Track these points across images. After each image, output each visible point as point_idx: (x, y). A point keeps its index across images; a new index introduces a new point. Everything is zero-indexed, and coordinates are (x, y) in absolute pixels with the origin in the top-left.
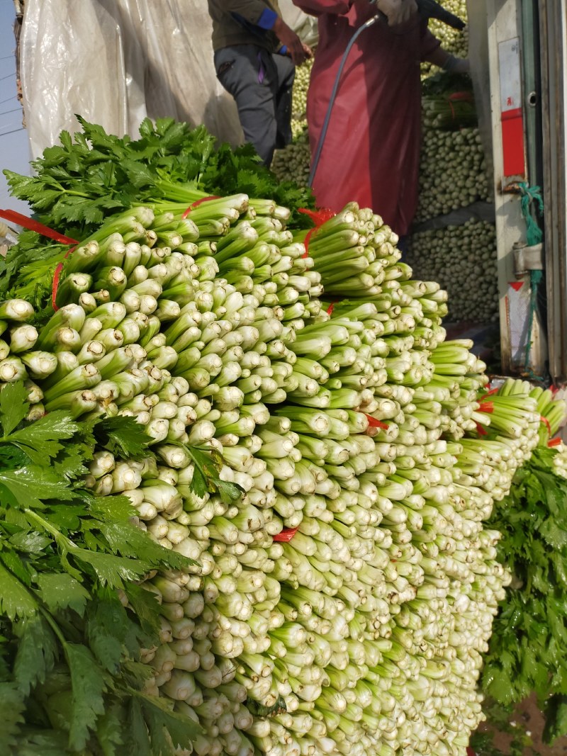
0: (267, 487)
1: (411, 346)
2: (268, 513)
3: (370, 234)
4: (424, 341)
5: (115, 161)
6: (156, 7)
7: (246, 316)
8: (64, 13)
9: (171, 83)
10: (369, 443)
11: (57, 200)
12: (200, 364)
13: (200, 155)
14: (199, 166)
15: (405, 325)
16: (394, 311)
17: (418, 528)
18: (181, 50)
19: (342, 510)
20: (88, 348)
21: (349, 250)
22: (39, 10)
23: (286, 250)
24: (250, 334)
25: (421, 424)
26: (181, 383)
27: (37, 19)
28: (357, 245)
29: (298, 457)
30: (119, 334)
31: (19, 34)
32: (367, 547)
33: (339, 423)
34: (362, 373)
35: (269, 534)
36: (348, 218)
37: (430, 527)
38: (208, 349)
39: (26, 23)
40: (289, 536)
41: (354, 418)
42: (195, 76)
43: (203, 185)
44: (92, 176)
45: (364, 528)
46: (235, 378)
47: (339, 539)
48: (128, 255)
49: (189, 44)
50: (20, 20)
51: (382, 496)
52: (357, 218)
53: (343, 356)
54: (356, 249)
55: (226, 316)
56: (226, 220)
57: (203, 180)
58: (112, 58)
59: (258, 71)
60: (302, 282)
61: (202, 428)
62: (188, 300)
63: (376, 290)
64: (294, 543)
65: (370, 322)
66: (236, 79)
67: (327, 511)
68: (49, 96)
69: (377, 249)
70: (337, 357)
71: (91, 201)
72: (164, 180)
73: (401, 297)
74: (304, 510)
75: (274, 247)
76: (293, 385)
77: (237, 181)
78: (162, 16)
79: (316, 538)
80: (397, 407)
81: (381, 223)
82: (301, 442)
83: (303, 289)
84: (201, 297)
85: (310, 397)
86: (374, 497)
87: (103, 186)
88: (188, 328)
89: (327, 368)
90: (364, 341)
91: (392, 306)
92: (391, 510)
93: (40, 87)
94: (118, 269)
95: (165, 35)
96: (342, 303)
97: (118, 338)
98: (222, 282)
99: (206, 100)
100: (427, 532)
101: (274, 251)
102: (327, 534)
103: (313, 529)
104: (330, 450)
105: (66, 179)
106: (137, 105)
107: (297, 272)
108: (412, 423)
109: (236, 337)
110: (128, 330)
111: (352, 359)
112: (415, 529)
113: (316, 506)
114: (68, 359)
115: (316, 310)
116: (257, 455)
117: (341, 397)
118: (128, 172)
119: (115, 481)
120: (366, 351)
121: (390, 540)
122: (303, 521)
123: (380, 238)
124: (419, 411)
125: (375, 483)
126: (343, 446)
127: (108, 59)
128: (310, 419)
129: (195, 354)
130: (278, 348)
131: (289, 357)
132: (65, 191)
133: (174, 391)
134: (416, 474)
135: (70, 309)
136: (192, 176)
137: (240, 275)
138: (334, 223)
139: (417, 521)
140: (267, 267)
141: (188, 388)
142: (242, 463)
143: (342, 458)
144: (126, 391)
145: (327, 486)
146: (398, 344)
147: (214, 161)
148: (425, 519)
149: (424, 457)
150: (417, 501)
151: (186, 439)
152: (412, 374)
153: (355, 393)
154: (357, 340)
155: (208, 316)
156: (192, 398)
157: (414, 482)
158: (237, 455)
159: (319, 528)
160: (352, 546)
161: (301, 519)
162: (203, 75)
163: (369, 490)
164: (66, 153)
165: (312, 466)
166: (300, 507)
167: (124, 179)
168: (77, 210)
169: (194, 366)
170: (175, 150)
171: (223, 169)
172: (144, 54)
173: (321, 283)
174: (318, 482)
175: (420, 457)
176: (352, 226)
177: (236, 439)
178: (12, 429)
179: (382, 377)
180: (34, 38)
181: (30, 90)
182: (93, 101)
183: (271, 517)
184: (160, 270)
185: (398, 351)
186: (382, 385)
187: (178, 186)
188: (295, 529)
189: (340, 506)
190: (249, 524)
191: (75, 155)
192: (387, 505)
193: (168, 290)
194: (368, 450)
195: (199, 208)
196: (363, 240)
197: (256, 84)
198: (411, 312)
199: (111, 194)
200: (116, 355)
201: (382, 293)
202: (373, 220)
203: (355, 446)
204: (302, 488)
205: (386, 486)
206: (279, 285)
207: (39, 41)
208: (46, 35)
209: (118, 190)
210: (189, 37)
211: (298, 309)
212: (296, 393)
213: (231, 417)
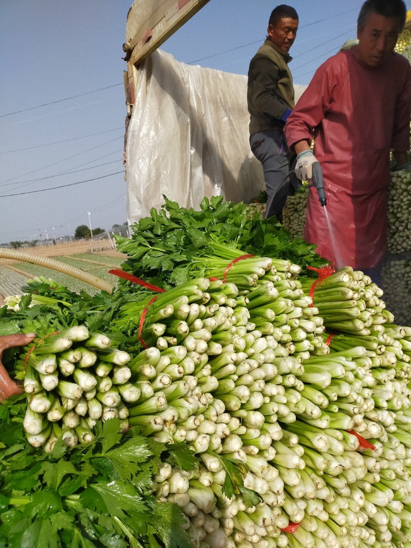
0: (278, 492)
1: (393, 377)
2: (277, 511)
3: (362, 291)
4: (403, 373)
5: (184, 229)
6: (213, 105)
7: (268, 357)
8: (156, 112)
9: (219, 152)
10: (359, 460)
11: (145, 253)
12: (234, 392)
13: (239, 224)
14: (238, 231)
15: (389, 361)
16: (380, 349)
17: (397, 530)
18: (227, 131)
19: (336, 512)
20: (161, 380)
21: (346, 302)
22: (141, 111)
23: (298, 302)
24: (271, 370)
25: (401, 443)
26: (219, 406)
27: (140, 117)
28: (352, 299)
29: (303, 467)
30: (181, 370)
31: (128, 125)
32: (355, 545)
33: (336, 442)
34: (355, 403)
35: (278, 527)
36: (345, 278)
37: (407, 530)
38: (240, 382)
39: (133, 119)
40: (293, 529)
41: (348, 439)
42: (236, 147)
43: (240, 245)
44: (168, 238)
45: (353, 529)
46: (258, 406)
47: (332, 537)
48: (191, 313)
49: (233, 126)
50: (129, 117)
51: (368, 500)
52: (352, 278)
53: (340, 389)
54: (351, 302)
55: (254, 357)
56: (256, 276)
57: (240, 242)
58: (183, 138)
59: (280, 146)
60: (309, 325)
61: (233, 443)
62: (229, 343)
63: (365, 332)
64: (297, 534)
65: (361, 361)
66: (264, 152)
67: (324, 511)
68: (143, 163)
69: (367, 302)
70: (335, 388)
71: (167, 255)
72: (215, 242)
73: (386, 340)
74: (305, 511)
75: (290, 302)
76: (301, 410)
77: (263, 241)
78: (217, 109)
79: (315, 534)
80: (382, 430)
81: (370, 281)
82: (305, 454)
83: (309, 330)
84: (237, 342)
85: (313, 419)
86: (361, 503)
87: (175, 246)
88: (227, 365)
89: (327, 396)
90: (356, 376)
91: (379, 345)
92: (375, 515)
93: (137, 157)
94: (184, 323)
95: (218, 121)
96: (339, 337)
97: (180, 373)
98: (252, 326)
99: (242, 161)
100: (405, 534)
101: (290, 304)
102: (323, 532)
103: (313, 526)
104: (328, 463)
105: (151, 238)
106: (197, 166)
107: (306, 317)
108: (393, 442)
109: (261, 373)
110: (187, 366)
111: (347, 393)
112: (395, 530)
113: (315, 508)
114: (147, 389)
115: (319, 345)
116: (272, 463)
117: (338, 420)
118: (192, 238)
119: (171, 486)
120: (358, 385)
121: (373, 539)
122: (305, 518)
123: (369, 294)
124: (400, 431)
125: (363, 490)
126: (338, 461)
127: (181, 139)
128: (314, 438)
129: (230, 384)
130: (291, 381)
131: (299, 386)
132: (151, 247)
133: (214, 413)
134: (396, 485)
135: (152, 352)
136: (233, 238)
137: (265, 321)
138: (334, 280)
139: (397, 524)
140: (284, 316)
141: (224, 409)
142: (260, 471)
143: (337, 471)
144: (183, 416)
145: (325, 493)
146: (383, 376)
147: (248, 226)
148: (403, 521)
149: (403, 471)
150: (397, 506)
151: (221, 449)
152: (395, 401)
153: (349, 418)
154: (351, 376)
155: (242, 356)
156: (226, 417)
157: (394, 491)
158: (258, 464)
159: (317, 526)
160: (343, 543)
161: (303, 517)
162: (241, 146)
163: (358, 495)
164: (153, 222)
165: (313, 475)
166: (303, 508)
167: (189, 242)
168: (158, 261)
169: (229, 393)
170: (223, 220)
171: (255, 232)
172: (204, 134)
173: (323, 325)
174: (317, 489)
175: (399, 470)
176: (348, 285)
177: (256, 450)
178: (108, 449)
179: (370, 404)
180: (137, 128)
181: (131, 159)
182: (169, 166)
183: (280, 514)
184: (211, 322)
185: (383, 381)
186: (371, 411)
187: (223, 246)
188: (298, 524)
189: (334, 509)
190: (264, 521)
191: (159, 224)
192: (372, 510)
193: (216, 335)
194: (358, 465)
195: (238, 265)
196: (356, 296)
197: (277, 155)
198: (393, 351)
199: (180, 251)
200: (178, 386)
201: (370, 335)
202: (363, 279)
203: (347, 461)
204: (305, 494)
205: (373, 492)
206: (292, 327)
207: (140, 130)
208: (144, 126)
209: (185, 248)
210: (233, 122)
211: (306, 345)
212: (304, 415)
213: (254, 433)
